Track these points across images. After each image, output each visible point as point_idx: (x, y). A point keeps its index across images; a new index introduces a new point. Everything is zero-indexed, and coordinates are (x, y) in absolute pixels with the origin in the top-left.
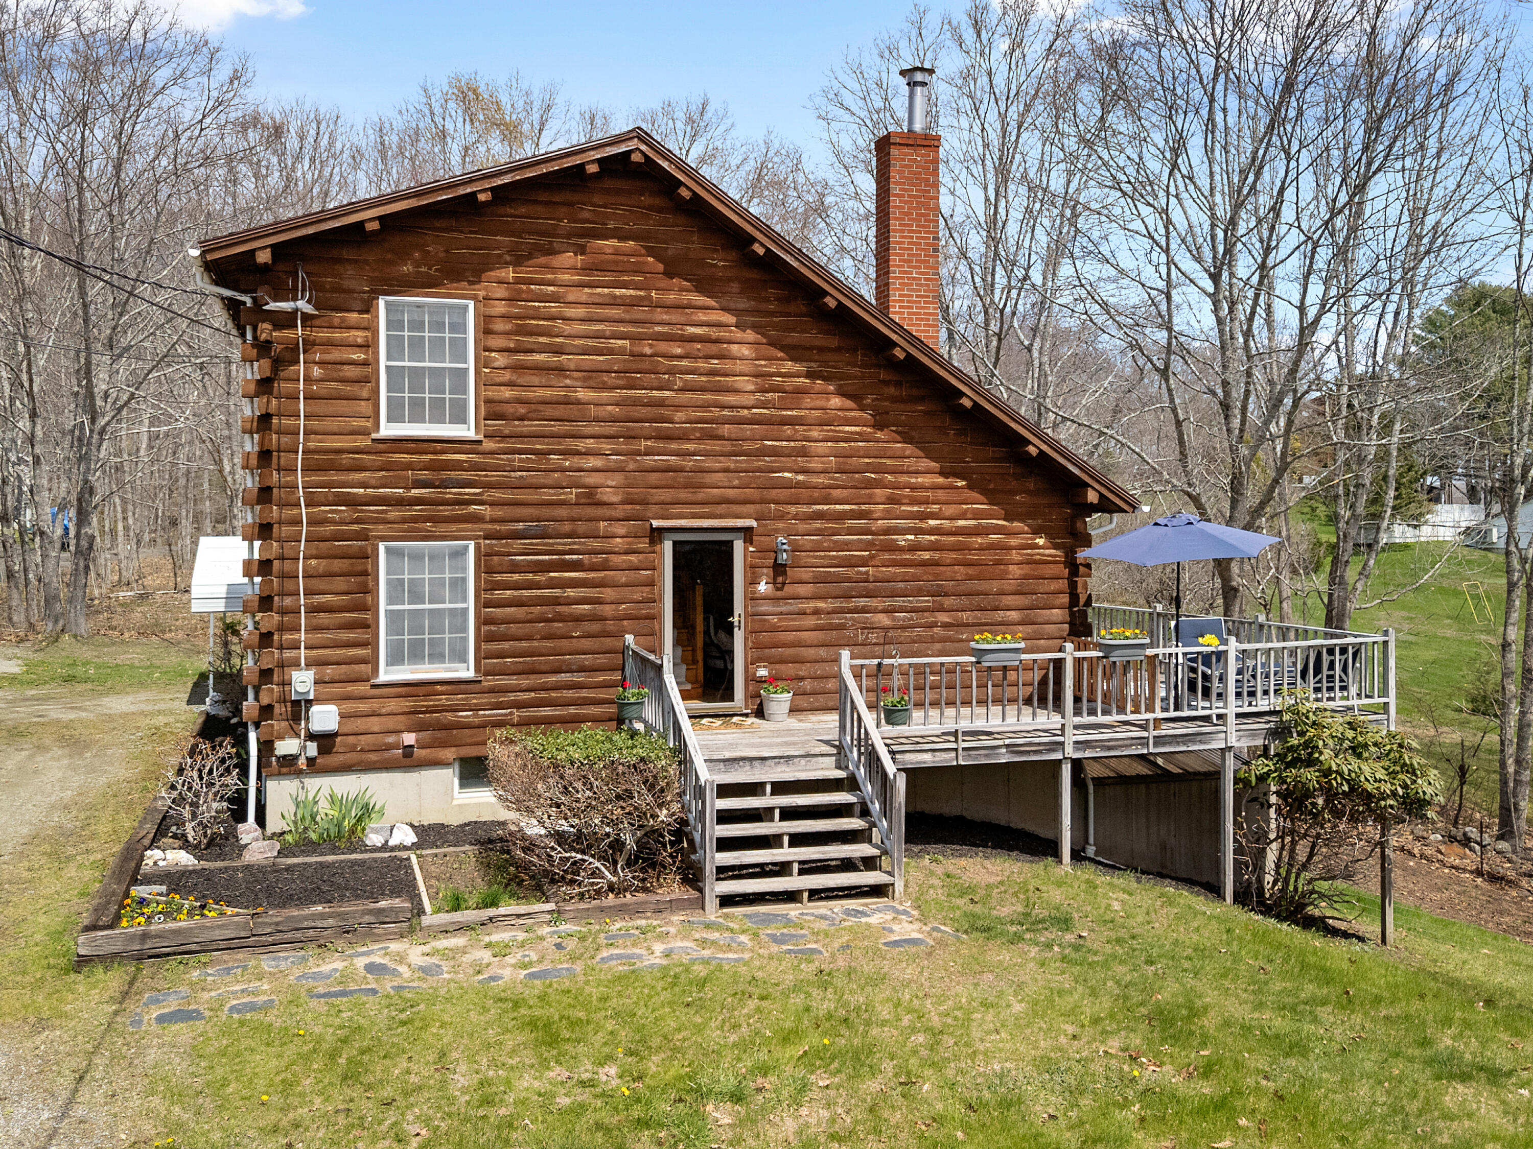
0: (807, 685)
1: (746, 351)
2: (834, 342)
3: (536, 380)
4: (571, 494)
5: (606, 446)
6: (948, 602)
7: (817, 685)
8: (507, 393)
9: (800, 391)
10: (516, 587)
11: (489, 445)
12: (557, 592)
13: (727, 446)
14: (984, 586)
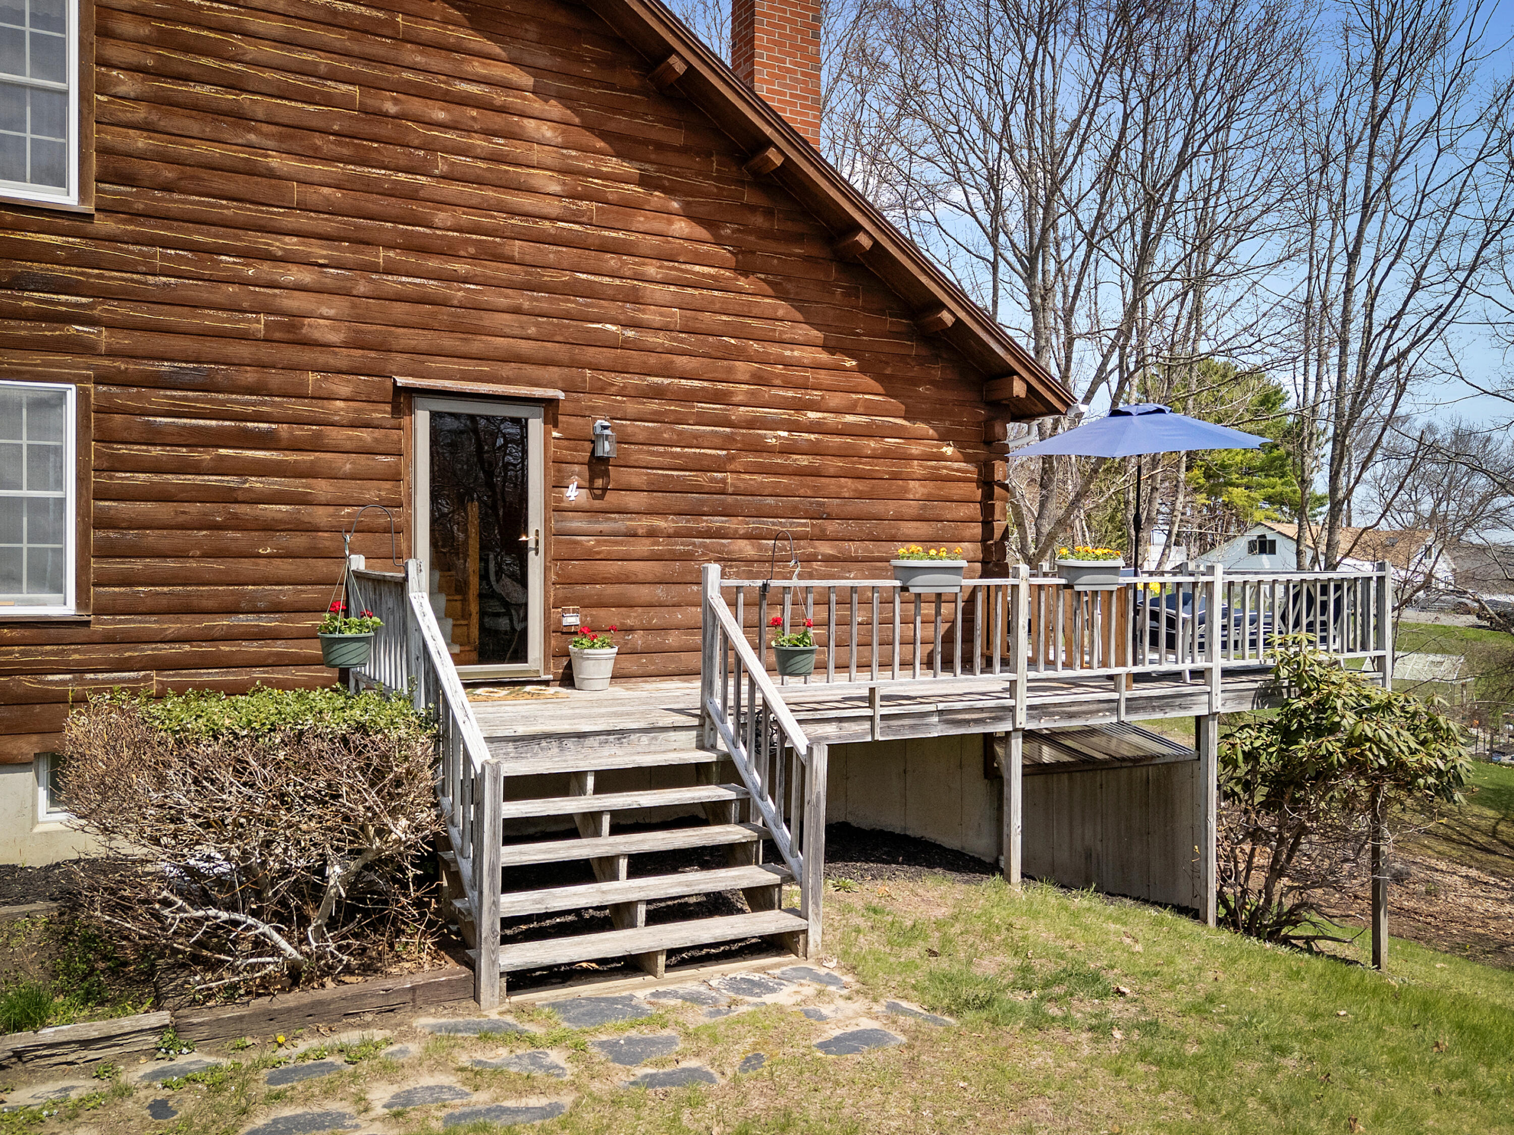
0: (638, 639)
1: (547, 132)
2: (678, 138)
3: (194, 127)
4: (259, 324)
5: (319, 251)
6: (832, 527)
7: (654, 640)
8: (141, 142)
9: (631, 205)
10: (157, 468)
11: (104, 224)
12: (231, 481)
13: (520, 274)
14: (878, 507)
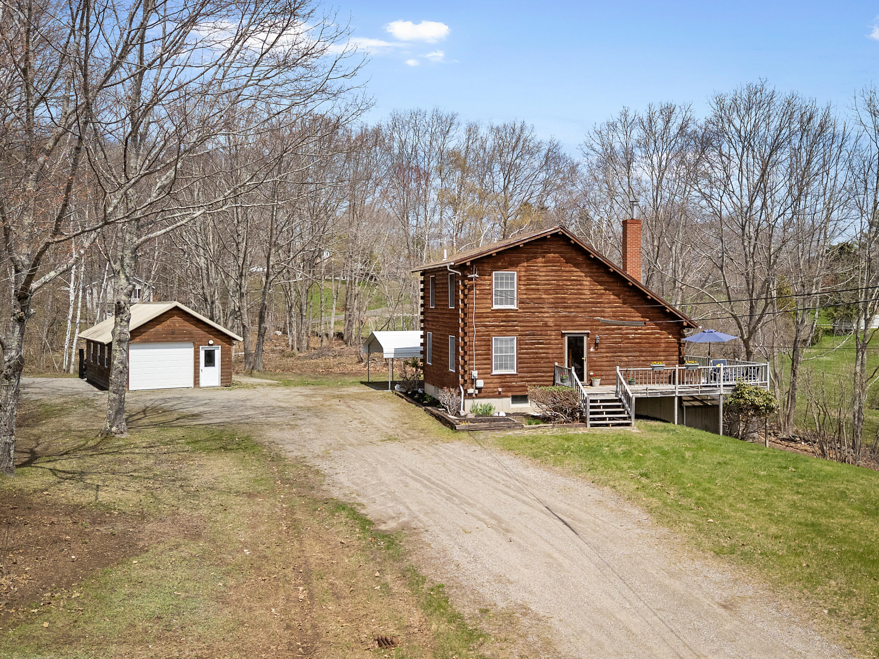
0: (604, 377)
1: (587, 283)
2: (612, 280)
3: (532, 293)
4: (541, 324)
5: (550, 310)
6: (644, 354)
7: (607, 377)
8: (525, 296)
9: (602, 294)
10: (527, 349)
11: (520, 311)
12: (537, 351)
13: (582, 310)
14: (654, 349)
